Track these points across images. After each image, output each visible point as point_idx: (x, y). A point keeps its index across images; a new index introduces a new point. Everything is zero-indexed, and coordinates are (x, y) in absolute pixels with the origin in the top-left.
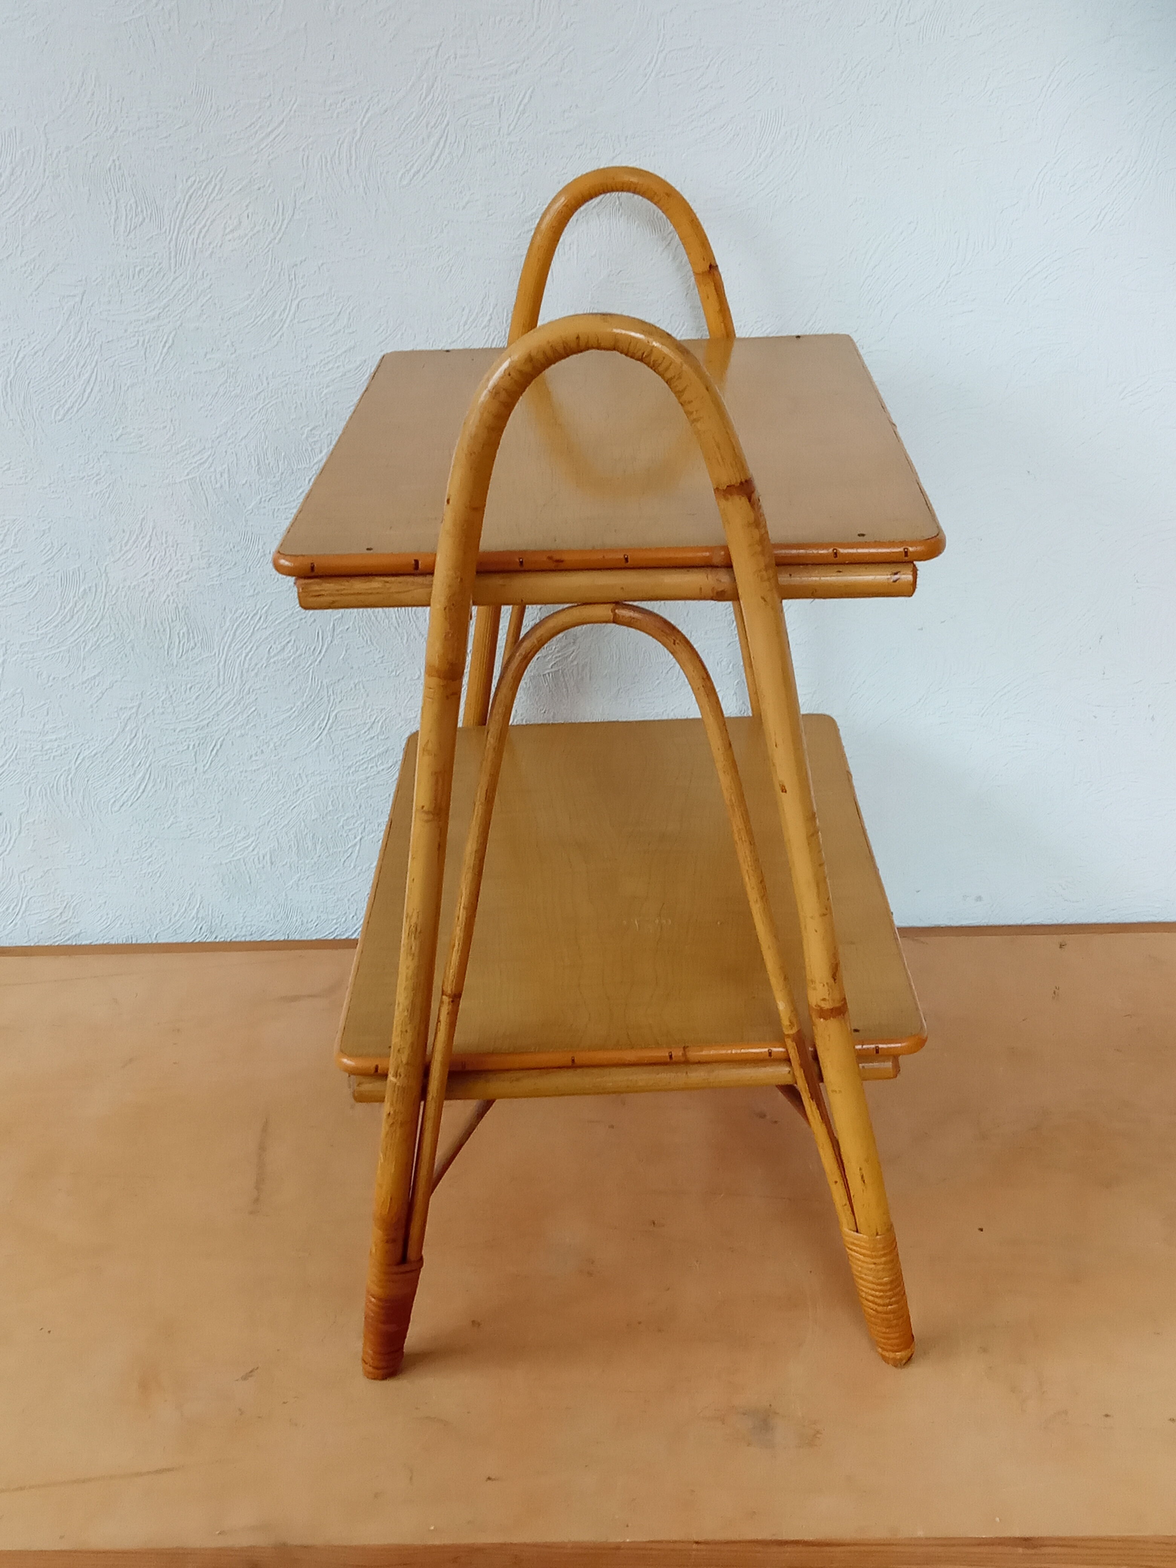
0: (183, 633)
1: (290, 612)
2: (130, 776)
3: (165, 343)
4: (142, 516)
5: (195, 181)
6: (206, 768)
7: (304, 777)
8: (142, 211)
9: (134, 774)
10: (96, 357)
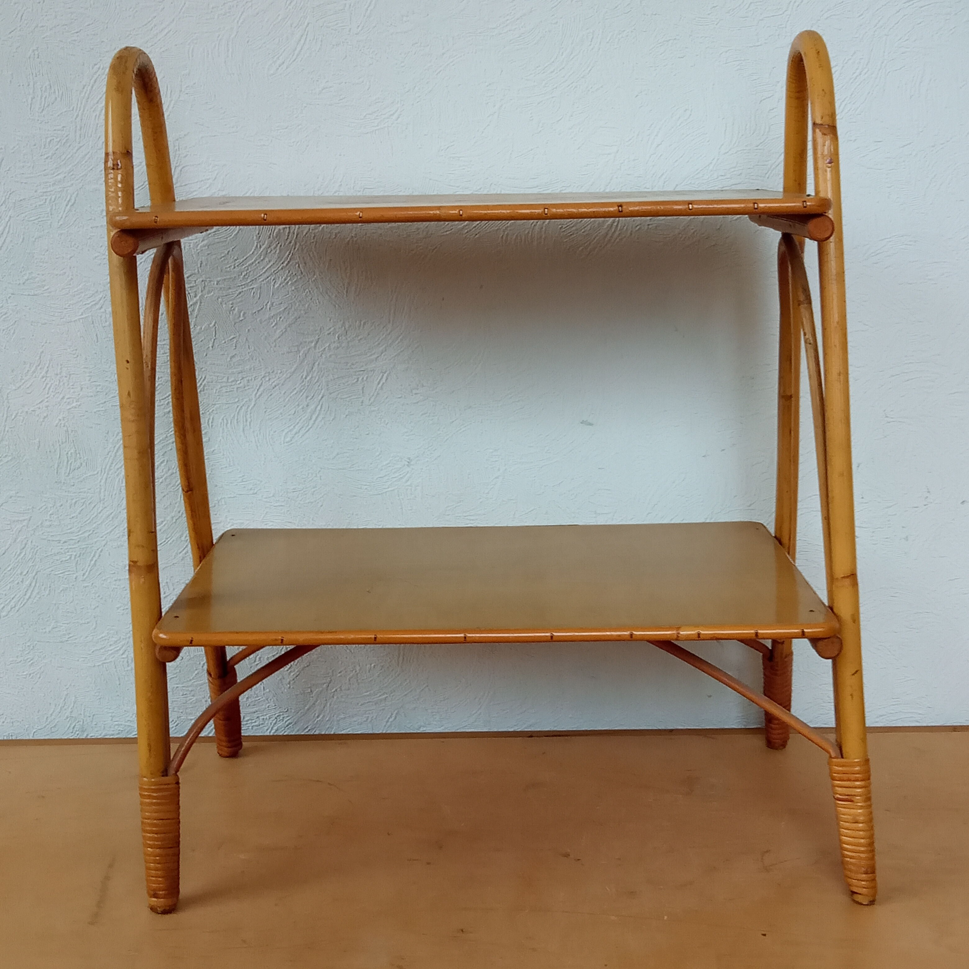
0: (71, 453)
1: (165, 436)
2: (18, 583)
3: (69, 201)
4: (41, 350)
5: (99, 68)
6: (85, 577)
7: (170, 585)
8: (55, 92)
9: (22, 582)
10: (10, 213)
